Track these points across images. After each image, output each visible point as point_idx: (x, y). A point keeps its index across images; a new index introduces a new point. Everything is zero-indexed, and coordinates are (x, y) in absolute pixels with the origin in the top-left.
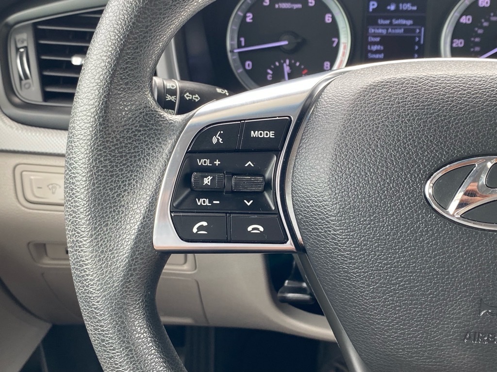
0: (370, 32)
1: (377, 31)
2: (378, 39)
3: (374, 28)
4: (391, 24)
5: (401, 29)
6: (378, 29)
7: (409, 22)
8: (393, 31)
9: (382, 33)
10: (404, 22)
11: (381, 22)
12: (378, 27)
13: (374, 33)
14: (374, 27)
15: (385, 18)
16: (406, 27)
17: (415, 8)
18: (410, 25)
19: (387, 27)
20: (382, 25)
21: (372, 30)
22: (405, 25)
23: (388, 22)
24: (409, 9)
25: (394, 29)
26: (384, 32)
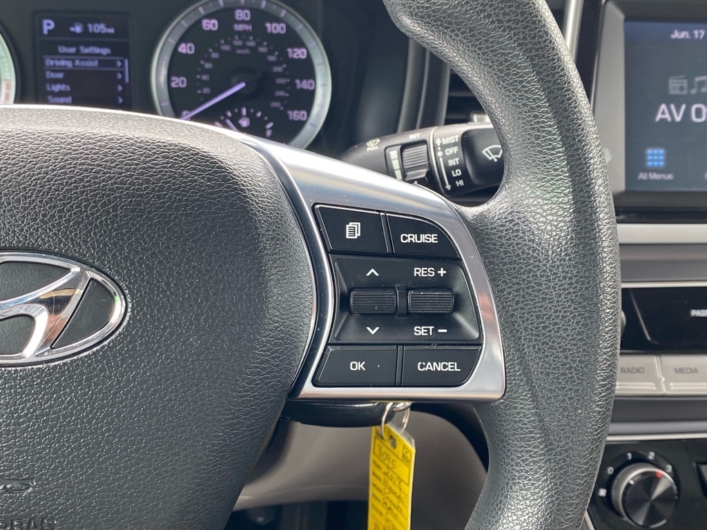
0: (47, 64)
1: (58, 63)
2: (60, 75)
3: (53, 59)
4: (78, 53)
5: (93, 60)
6: (59, 60)
7: (105, 51)
8: (83, 63)
9: (65, 66)
10: (97, 50)
11: (63, 49)
12: (58, 57)
13: (54, 66)
14: (52, 57)
15: (68, 45)
16: (102, 58)
17: (111, 31)
18: (108, 55)
19: (72, 57)
20: (65, 54)
21: (50, 62)
22: (100, 55)
23: (73, 50)
24: (103, 32)
25: (85, 60)
26: (69, 64)
